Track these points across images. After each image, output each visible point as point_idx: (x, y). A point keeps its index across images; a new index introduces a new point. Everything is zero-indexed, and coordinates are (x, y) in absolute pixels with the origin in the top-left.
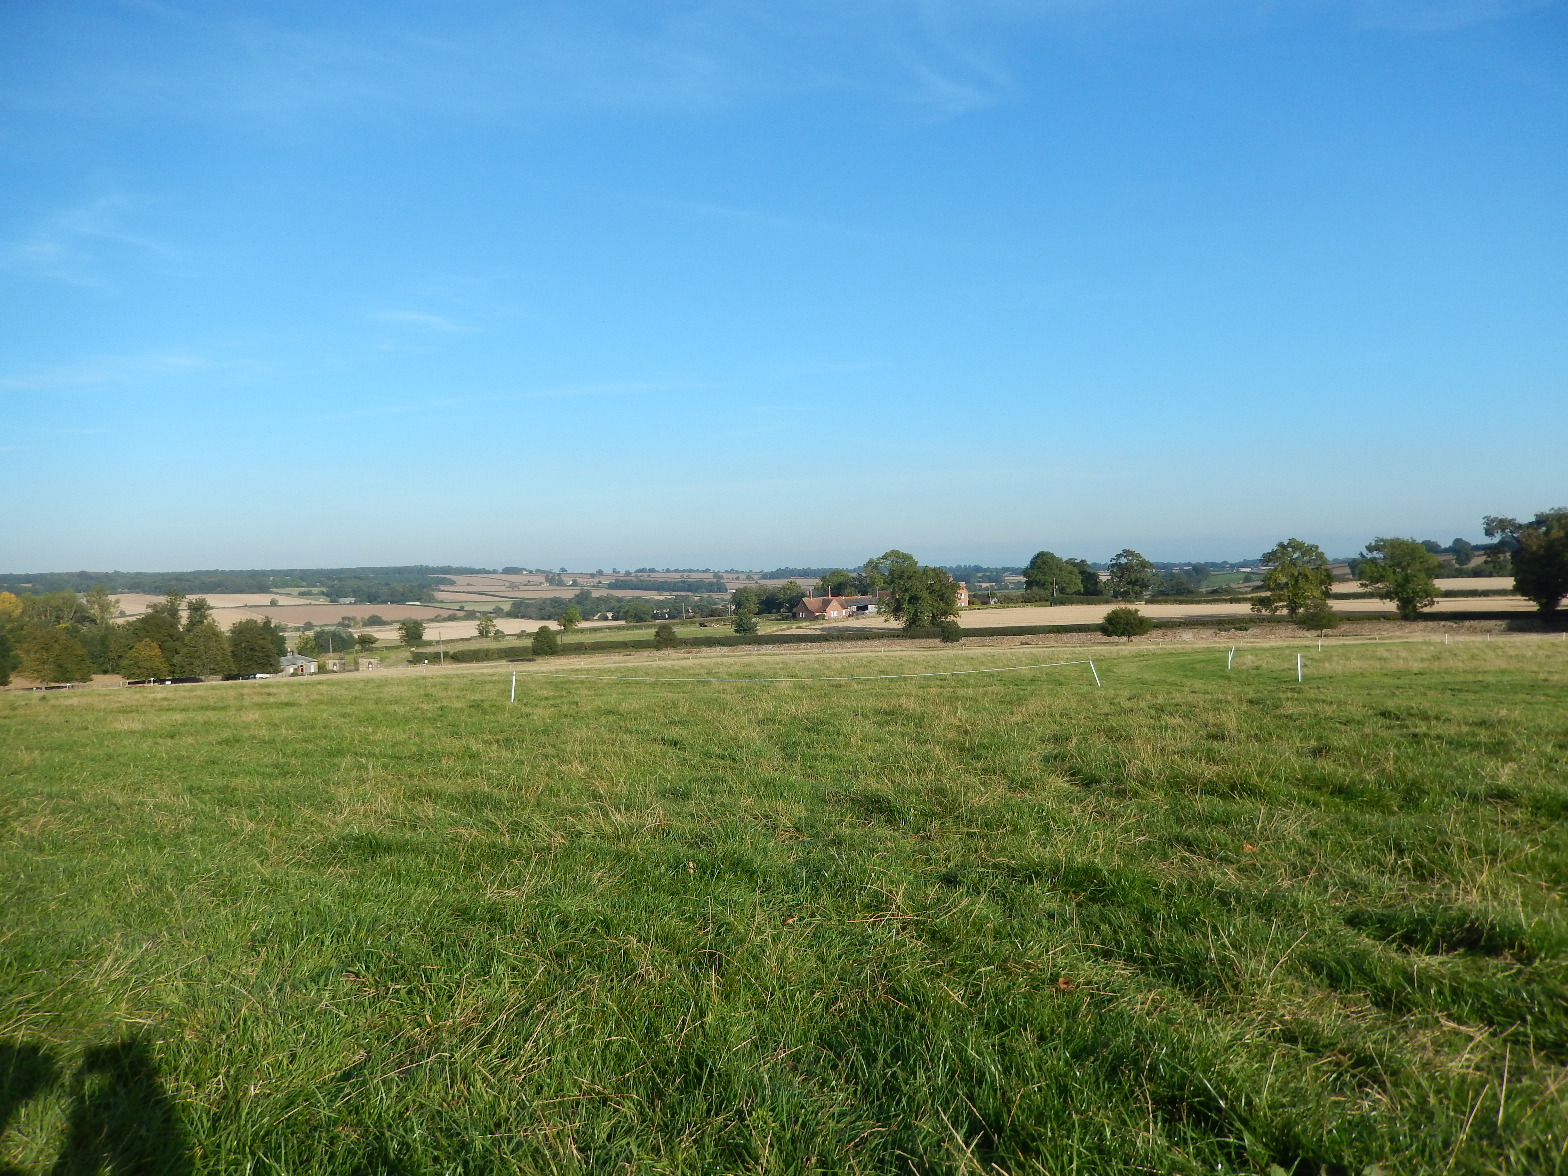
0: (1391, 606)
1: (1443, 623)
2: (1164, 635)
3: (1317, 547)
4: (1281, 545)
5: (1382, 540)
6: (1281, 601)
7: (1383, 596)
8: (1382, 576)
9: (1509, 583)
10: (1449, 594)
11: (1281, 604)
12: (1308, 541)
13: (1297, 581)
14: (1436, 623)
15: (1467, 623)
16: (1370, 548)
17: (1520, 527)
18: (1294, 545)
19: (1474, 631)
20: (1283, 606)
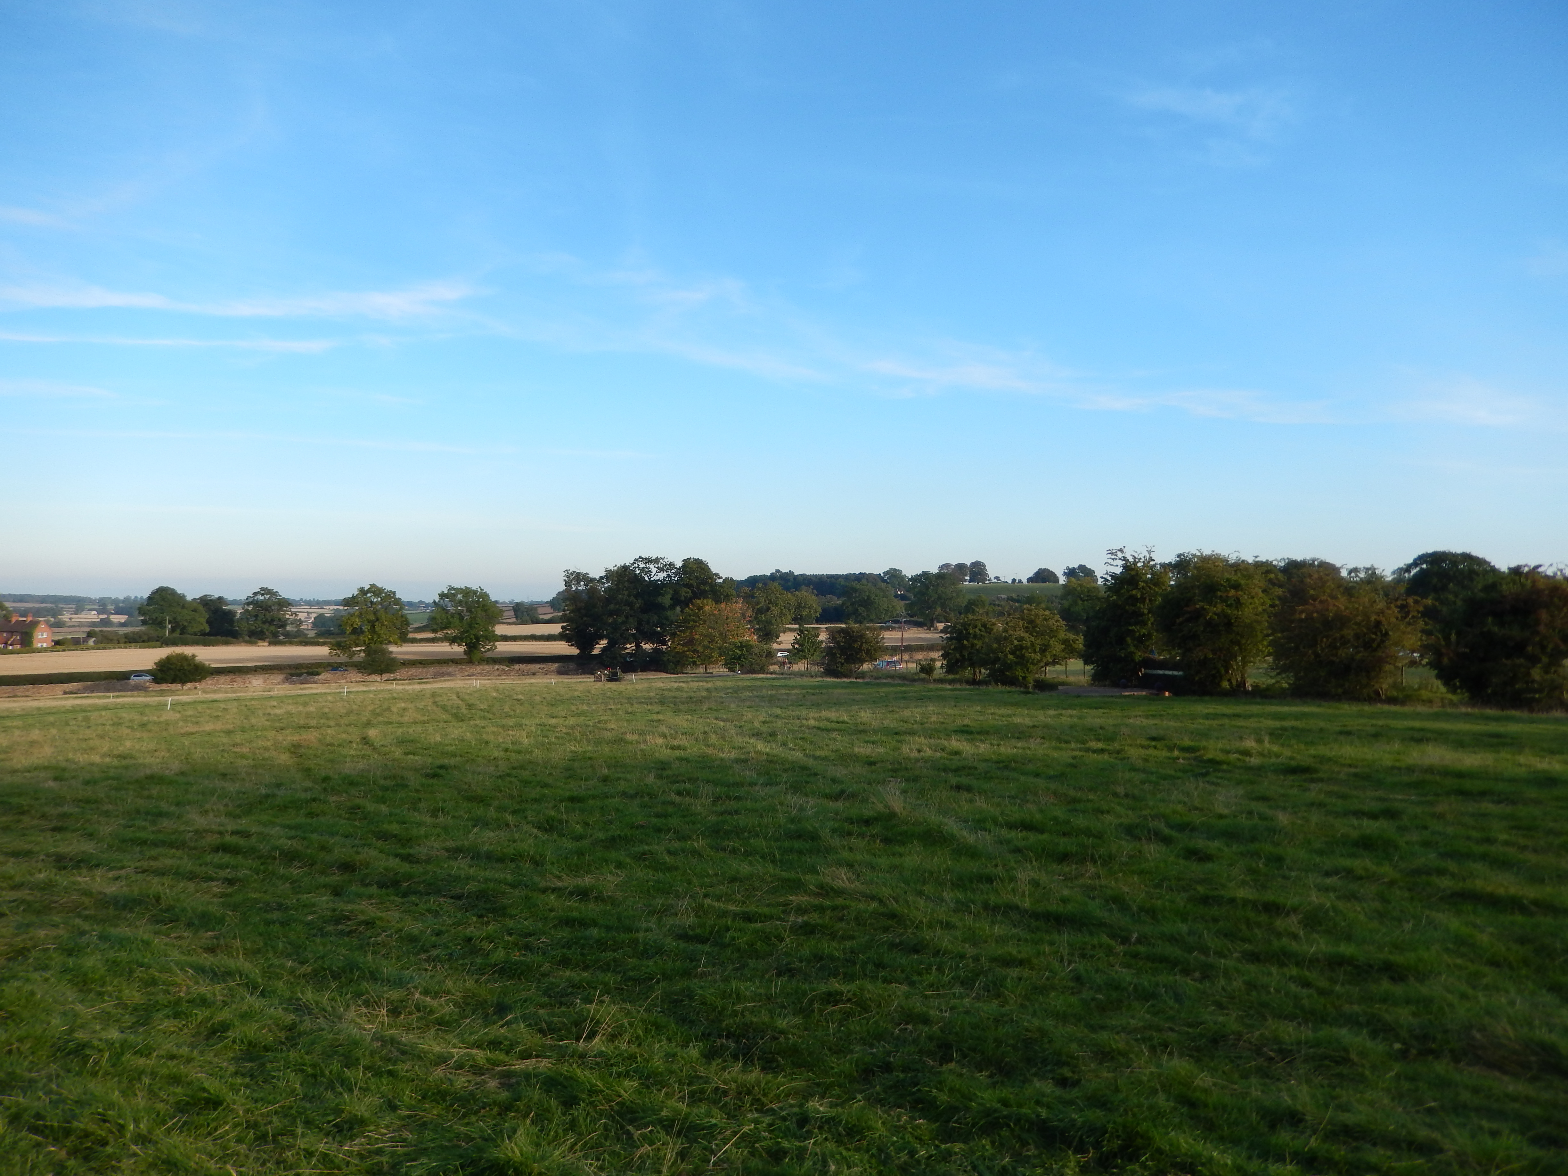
0: (458, 649)
1: (497, 667)
2: (233, 681)
3: (394, 593)
4: (362, 591)
5: (453, 589)
6: (357, 645)
7: (453, 640)
8: (450, 623)
9: (556, 629)
10: (505, 638)
11: (358, 649)
12: (388, 587)
13: (373, 626)
14: (491, 667)
15: (517, 667)
16: (442, 596)
17: (592, 580)
18: (375, 590)
19: (523, 674)
20: (360, 651)
